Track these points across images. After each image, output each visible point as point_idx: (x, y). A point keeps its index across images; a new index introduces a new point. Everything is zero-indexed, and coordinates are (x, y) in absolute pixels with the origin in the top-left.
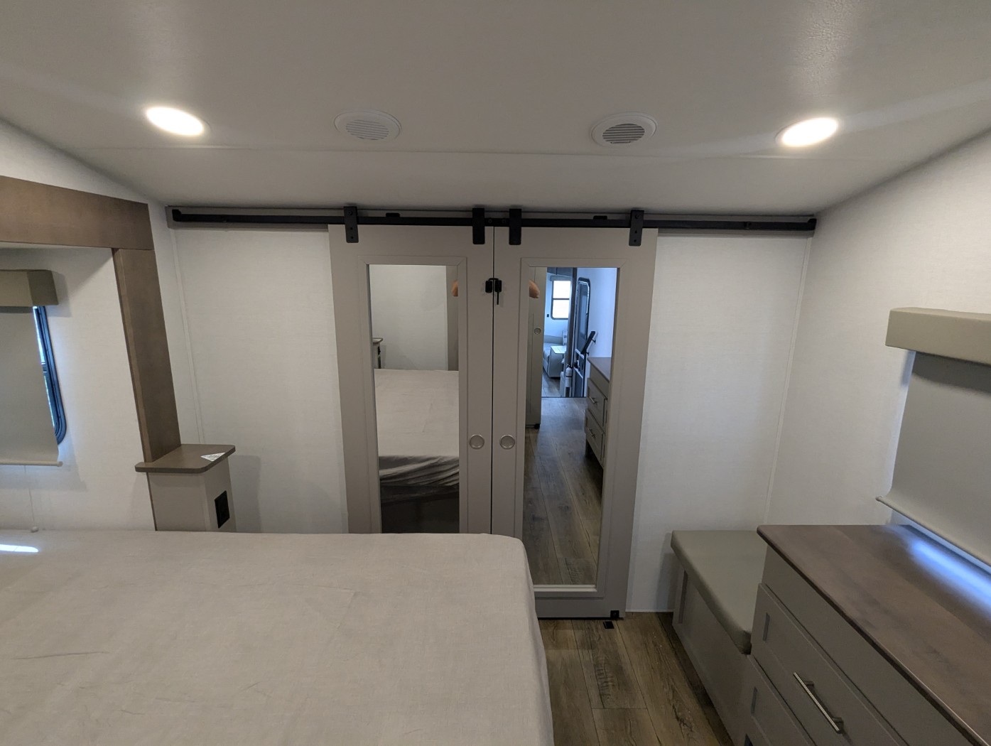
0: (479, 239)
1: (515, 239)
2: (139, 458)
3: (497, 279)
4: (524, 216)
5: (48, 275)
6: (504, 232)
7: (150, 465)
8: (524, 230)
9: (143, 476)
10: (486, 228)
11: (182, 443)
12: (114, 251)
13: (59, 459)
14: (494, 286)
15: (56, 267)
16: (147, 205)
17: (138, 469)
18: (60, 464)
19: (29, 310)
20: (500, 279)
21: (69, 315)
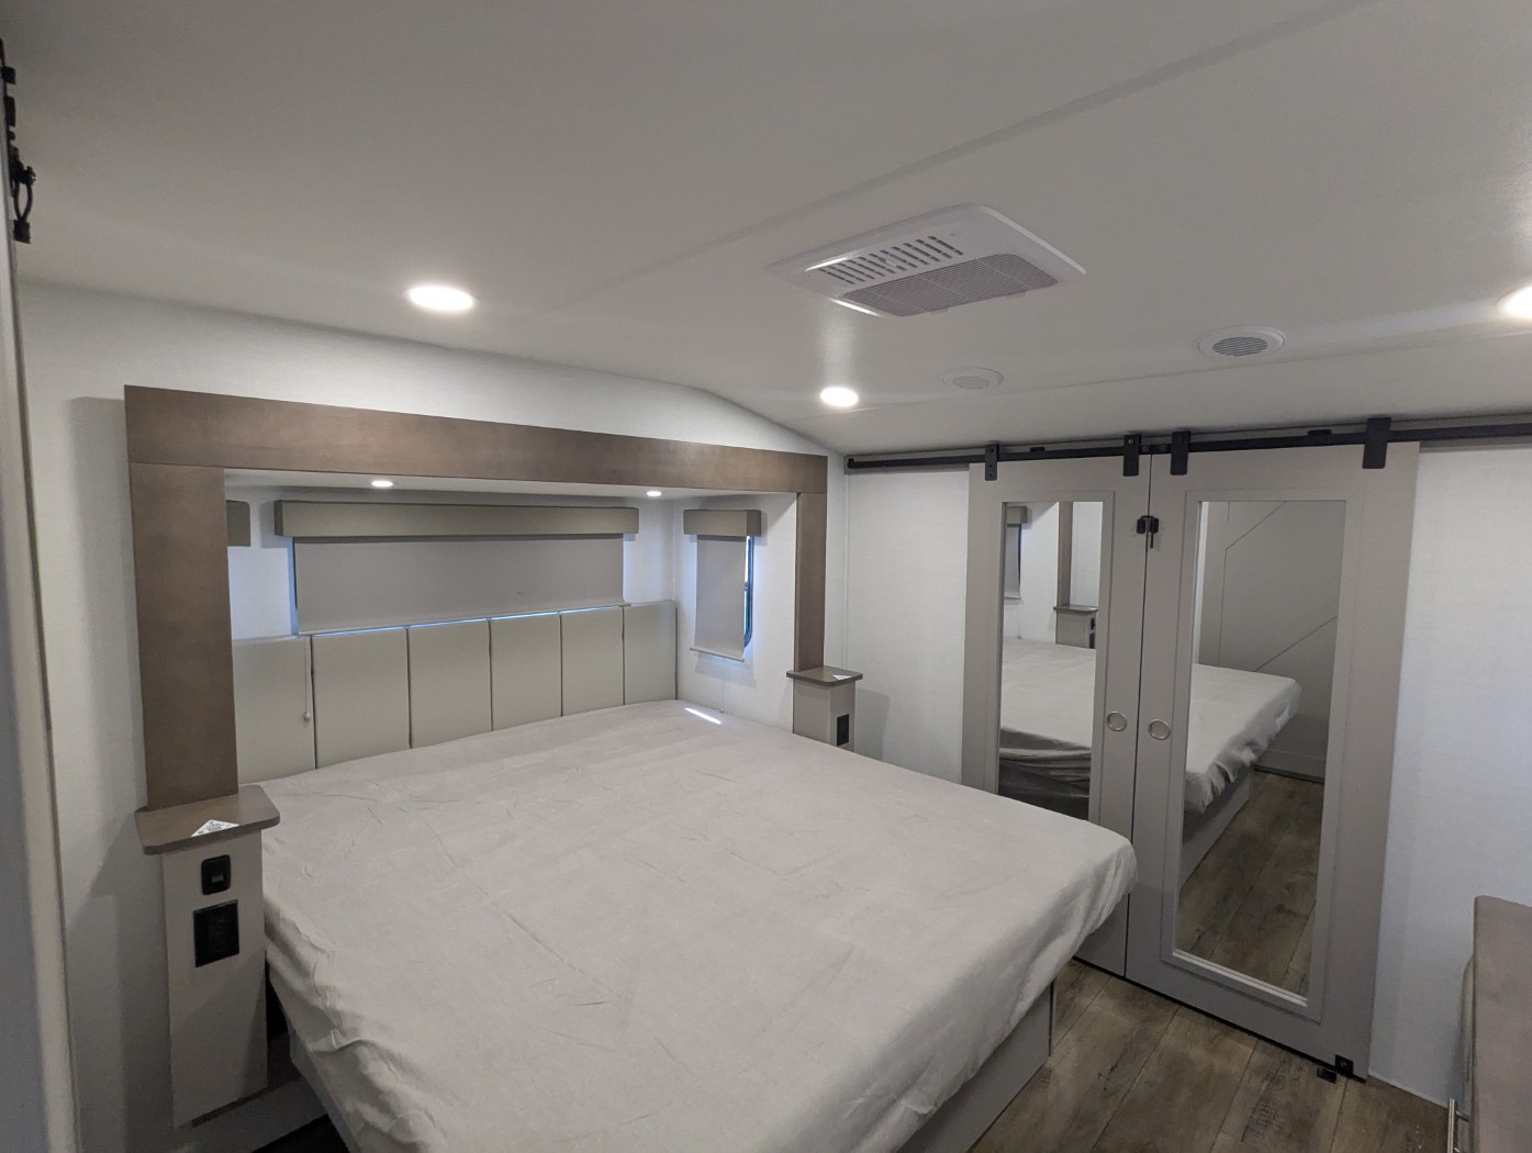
0: (1131, 469)
1: (1179, 468)
2: (790, 667)
3: (1152, 517)
4: (1194, 439)
5: (758, 514)
6: (1165, 460)
7: (797, 674)
8: (1191, 456)
9: (790, 682)
10: (1141, 456)
11: (825, 664)
12: (798, 494)
13: (744, 657)
14: (1148, 525)
15: (764, 509)
16: (826, 458)
17: (788, 675)
18: (743, 661)
19: (743, 539)
20: (1155, 517)
21: (765, 545)
